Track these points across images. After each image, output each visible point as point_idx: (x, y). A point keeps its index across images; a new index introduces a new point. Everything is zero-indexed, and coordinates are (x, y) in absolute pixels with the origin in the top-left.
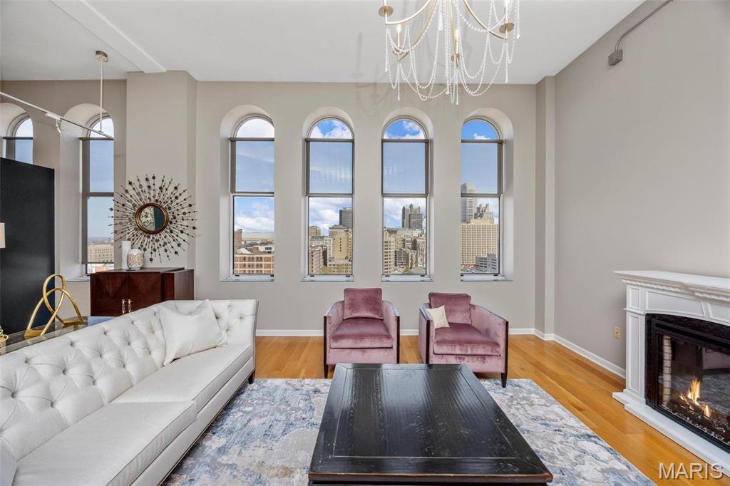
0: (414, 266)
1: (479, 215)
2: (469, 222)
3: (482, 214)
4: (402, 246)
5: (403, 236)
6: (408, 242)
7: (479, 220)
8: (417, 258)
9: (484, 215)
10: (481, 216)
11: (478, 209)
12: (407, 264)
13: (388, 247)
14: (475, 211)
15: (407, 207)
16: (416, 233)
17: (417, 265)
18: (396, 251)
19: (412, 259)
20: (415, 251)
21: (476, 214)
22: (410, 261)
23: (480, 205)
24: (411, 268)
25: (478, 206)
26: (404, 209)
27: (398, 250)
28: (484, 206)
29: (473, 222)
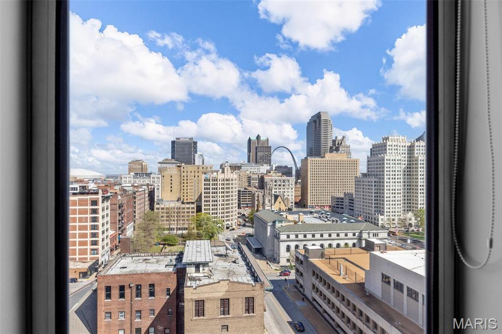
0: (261, 209)
1: (334, 148)
2: (324, 157)
3: (338, 147)
4: (247, 184)
5: (248, 172)
6: (254, 179)
7: (334, 154)
8: (264, 199)
9: (340, 149)
10: (337, 150)
11: (334, 141)
12: (253, 206)
13: (230, 186)
14: (330, 144)
15: (254, 138)
16: (264, 169)
17: (264, 207)
18: (239, 191)
19: (258, 200)
20: (262, 191)
21: (331, 148)
22: (256, 203)
23: (336, 137)
24: (257, 211)
25: (334, 139)
26: (250, 140)
27: (242, 190)
28: (340, 138)
29: (329, 156)
